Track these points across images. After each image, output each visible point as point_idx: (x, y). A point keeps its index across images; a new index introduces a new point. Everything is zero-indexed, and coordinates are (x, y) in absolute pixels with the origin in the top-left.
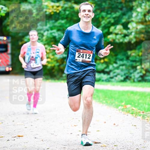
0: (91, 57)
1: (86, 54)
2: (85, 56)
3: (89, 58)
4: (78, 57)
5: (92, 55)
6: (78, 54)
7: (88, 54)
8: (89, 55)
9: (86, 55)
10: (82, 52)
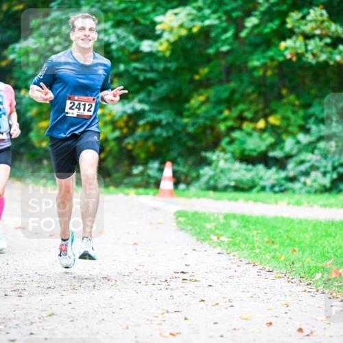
0: (92, 109)
1: (83, 103)
2: (82, 107)
3: (89, 110)
4: (71, 108)
5: (94, 105)
6: (71, 103)
7: (87, 104)
8: (89, 105)
9: (85, 105)
10: (77, 100)
